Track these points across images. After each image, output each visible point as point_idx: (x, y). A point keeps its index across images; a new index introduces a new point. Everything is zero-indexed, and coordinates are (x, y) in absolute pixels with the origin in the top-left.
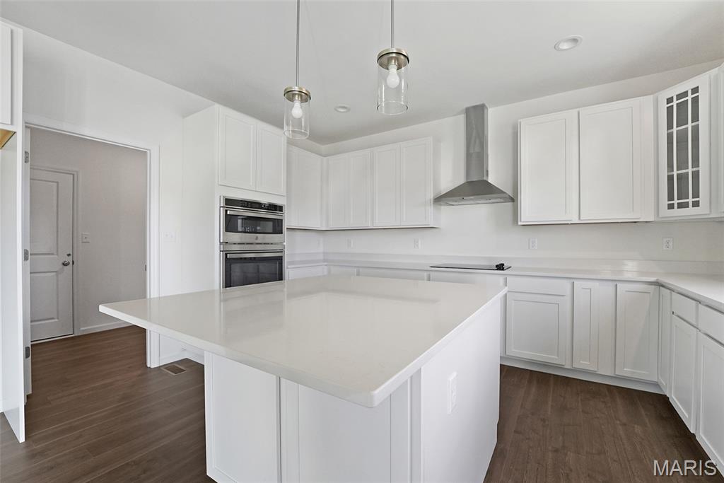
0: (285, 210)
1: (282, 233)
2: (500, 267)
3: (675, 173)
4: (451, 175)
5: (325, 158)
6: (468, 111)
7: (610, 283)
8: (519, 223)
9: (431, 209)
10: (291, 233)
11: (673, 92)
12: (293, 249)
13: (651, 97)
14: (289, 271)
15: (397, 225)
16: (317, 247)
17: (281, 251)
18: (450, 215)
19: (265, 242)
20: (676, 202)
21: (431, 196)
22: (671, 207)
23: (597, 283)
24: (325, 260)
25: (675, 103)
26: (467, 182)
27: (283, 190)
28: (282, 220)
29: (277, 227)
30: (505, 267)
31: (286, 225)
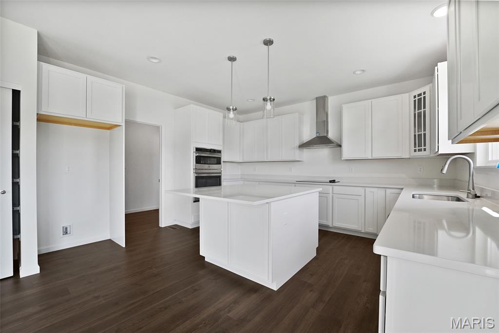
0: (222, 152)
1: (220, 164)
2: (333, 181)
3: (417, 134)
4: (308, 133)
5: (242, 123)
6: (317, 99)
7: (383, 189)
8: (342, 159)
9: (297, 152)
10: (224, 163)
11: (416, 93)
12: (226, 172)
13: (407, 94)
14: (223, 183)
15: (280, 159)
16: (237, 171)
17: (220, 173)
18: (307, 154)
19: (212, 169)
20: (417, 148)
21: (297, 144)
22: (415, 151)
23: (376, 189)
24: (241, 178)
25: (417, 98)
26: (317, 137)
27: (221, 143)
28: (220, 158)
29: (218, 161)
30: (336, 181)
31: (222, 160)
